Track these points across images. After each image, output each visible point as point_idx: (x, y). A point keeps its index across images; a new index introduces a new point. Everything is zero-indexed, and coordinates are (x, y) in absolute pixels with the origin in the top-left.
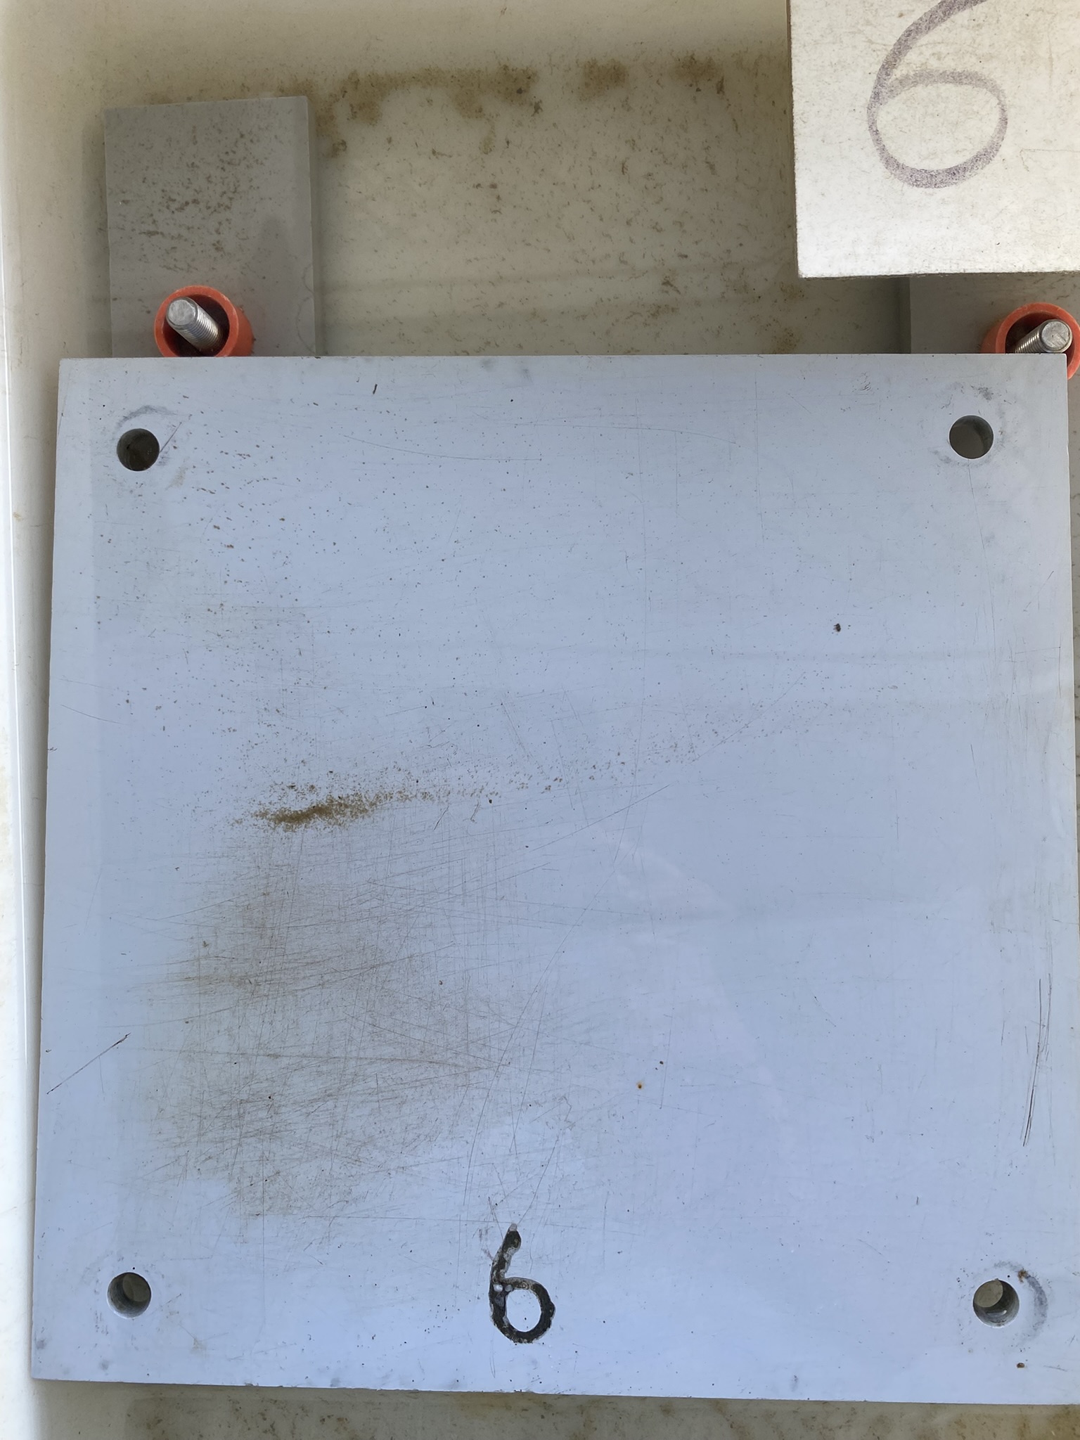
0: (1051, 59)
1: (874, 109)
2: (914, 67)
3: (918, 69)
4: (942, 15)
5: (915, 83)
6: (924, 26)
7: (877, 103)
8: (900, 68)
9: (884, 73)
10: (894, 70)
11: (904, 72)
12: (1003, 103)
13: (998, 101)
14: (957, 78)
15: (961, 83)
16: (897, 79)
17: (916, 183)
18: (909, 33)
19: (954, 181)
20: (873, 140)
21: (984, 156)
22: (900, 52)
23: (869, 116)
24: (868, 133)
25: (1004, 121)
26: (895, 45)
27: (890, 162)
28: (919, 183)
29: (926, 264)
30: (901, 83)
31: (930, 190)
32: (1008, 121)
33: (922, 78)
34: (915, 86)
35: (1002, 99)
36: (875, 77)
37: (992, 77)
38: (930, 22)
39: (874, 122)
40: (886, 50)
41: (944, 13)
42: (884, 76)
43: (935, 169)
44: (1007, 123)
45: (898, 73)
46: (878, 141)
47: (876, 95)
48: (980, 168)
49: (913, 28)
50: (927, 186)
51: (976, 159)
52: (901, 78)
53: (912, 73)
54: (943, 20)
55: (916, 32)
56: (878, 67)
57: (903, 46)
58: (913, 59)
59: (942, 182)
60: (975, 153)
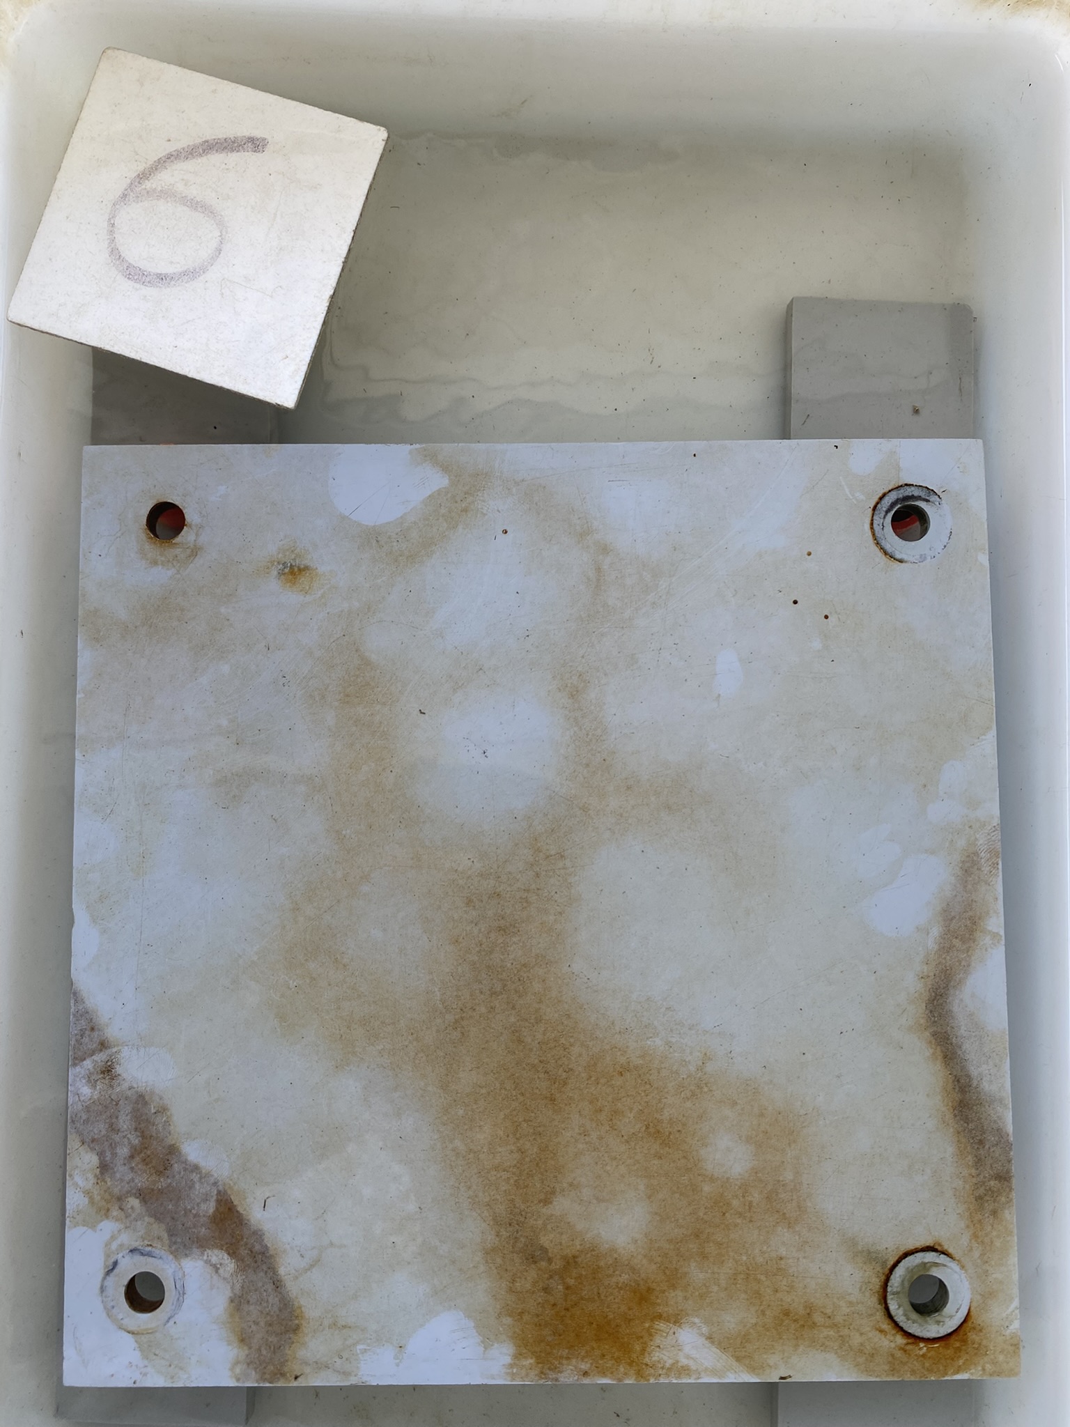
0: (275, 214)
1: (117, 206)
2: (163, 184)
3: (166, 187)
4: (201, 152)
5: (159, 197)
6: (183, 156)
7: (122, 203)
8: (151, 181)
9: (138, 180)
10: (147, 181)
11: (154, 186)
12: (223, 237)
13: (220, 234)
14: (194, 205)
15: (196, 209)
16: (145, 189)
17: (129, 277)
18: (169, 157)
19: (160, 285)
20: (107, 231)
21: (191, 274)
22: (156, 169)
23: (112, 210)
24: (106, 223)
25: (219, 251)
26: (155, 162)
27: (115, 253)
28: (131, 276)
30: (148, 192)
31: (137, 286)
32: (222, 252)
33: (166, 196)
34: (158, 199)
35: (224, 233)
36: (129, 181)
37: (223, 214)
38: (191, 152)
39: (114, 216)
40: (146, 163)
41: (204, 152)
42: (136, 183)
43: (148, 270)
44: (220, 253)
45: (148, 185)
46: (111, 232)
47: (124, 196)
48: (185, 281)
49: (174, 153)
50: (136, 281)
51: (185, 273)
52: (149, 189)
53: (159, 188)
54: (201, 156)
55: (176, 158)
56: (133, 175)
57: (160, 164)
58: (165, 178)
59: (149, 282)
60: (184, 268)
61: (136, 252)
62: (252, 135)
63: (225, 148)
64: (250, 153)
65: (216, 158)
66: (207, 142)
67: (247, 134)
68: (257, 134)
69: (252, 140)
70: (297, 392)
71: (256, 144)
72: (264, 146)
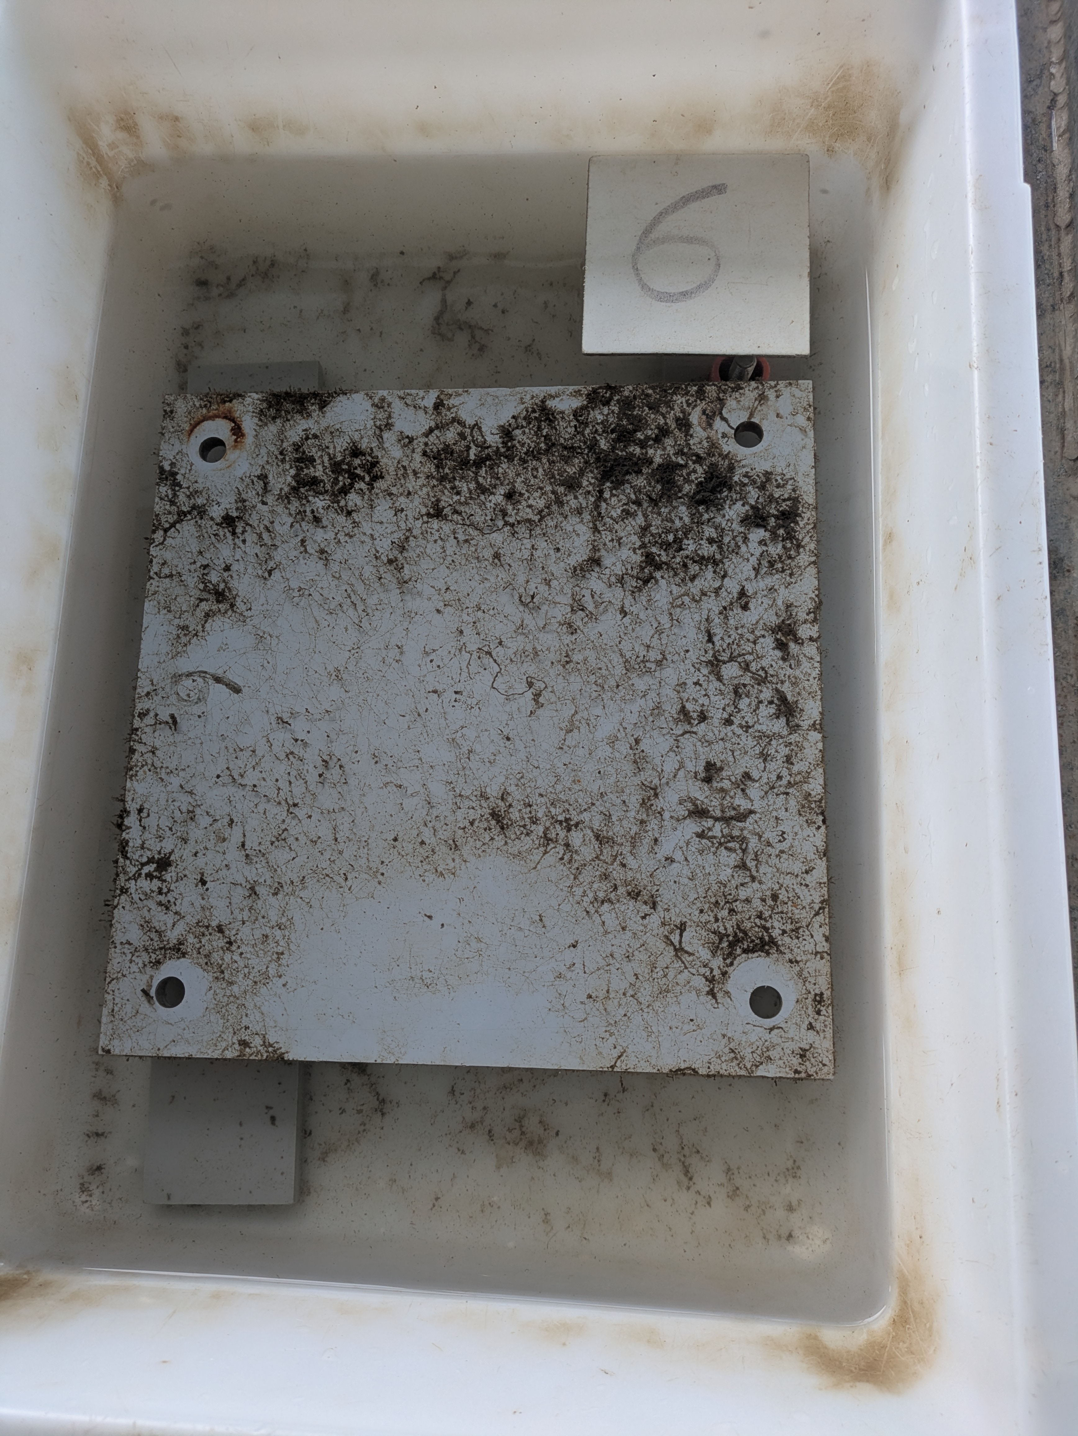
0: (750, 231)
1: (636, 257)
2: (663, 233)
3: (666, 234)
4: (682, 205)
5: (663, 243)
6: (671, 211)
7: (638, 253)
8: (654, 233)
9: (644, 236)
10: (650, 234)
11: (657, 236)
12: (718, 255)
13: (714, 254)
14: (690, 240)
15: (692, 243)
16: (652, 240)
17: (660, 300)
18: (661, 214)
19: (684, 299)
20: (635, 274)
21: (703, 286)
22: (655, 225)
23: (633, 260)
24: (632, 270)
25: (718, 265)
26: (652, 220)
27: (644, 286)
28: (662, 300)
29: (664, 347)
30: (654, 242)
31: (668, 304)
32: (720, 265)
33: (668, 240)
35: (718, 253)
36: (638, 238)
37: (712, 240)
38: (675, 207)
39: (636, 264)
40: (646, 223)
41: (684, 204)
42: (644, 238)
43: (673, 291)
45: (653, 236)
46: (638, 275)
47: (638, 248)
48: (701, 292)
49: (663, 211)
50: (666, 301)
51: (699, 287)
52: (654, 239)
53: (661, 236)
54: (683, 207)
55: (665, 213)
56: (640, 233)
57: (657, 221)
58: (663, 229)
59: (676, 299)
60: (698, 283)
61: (660, 284)
62: (714, 184)
63: (698, 197)
64: (717, 196)
65: (694, 206)
66: (684, 197)
67: (711, 184)
68: (717, 183)
69: (715, 187)
70: (808, 343)
71: (719, 189)
72: (725, 188)
